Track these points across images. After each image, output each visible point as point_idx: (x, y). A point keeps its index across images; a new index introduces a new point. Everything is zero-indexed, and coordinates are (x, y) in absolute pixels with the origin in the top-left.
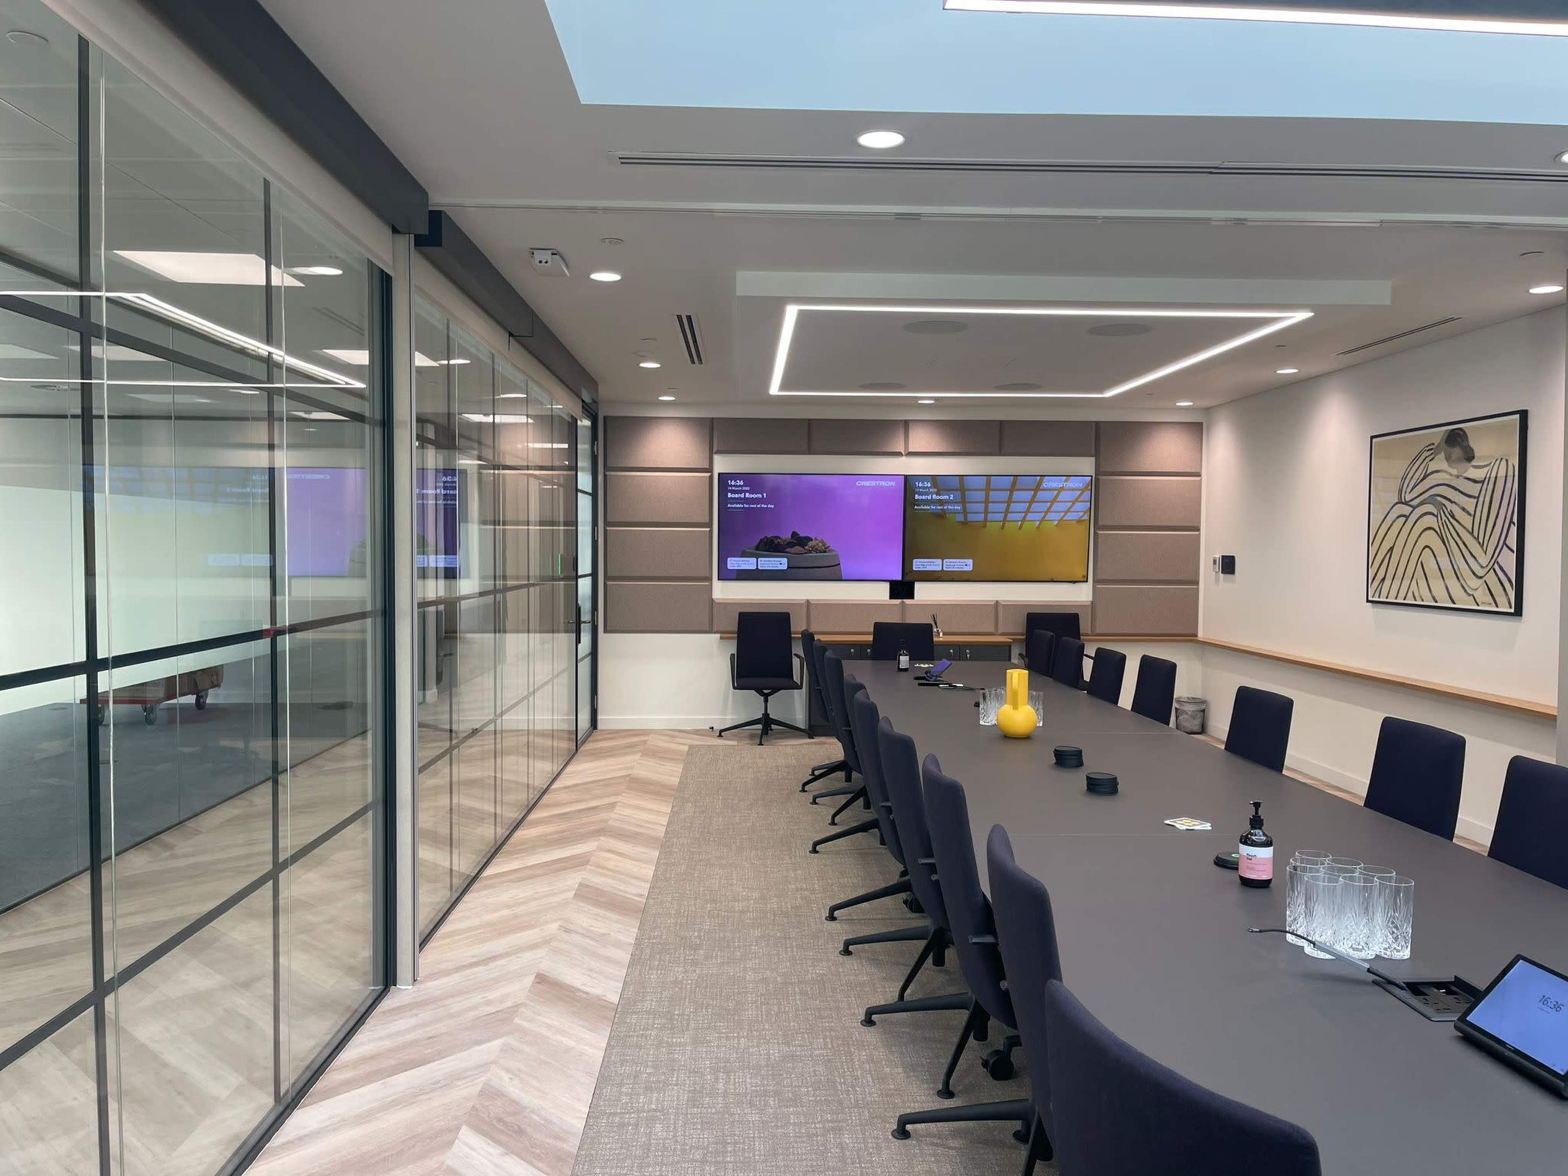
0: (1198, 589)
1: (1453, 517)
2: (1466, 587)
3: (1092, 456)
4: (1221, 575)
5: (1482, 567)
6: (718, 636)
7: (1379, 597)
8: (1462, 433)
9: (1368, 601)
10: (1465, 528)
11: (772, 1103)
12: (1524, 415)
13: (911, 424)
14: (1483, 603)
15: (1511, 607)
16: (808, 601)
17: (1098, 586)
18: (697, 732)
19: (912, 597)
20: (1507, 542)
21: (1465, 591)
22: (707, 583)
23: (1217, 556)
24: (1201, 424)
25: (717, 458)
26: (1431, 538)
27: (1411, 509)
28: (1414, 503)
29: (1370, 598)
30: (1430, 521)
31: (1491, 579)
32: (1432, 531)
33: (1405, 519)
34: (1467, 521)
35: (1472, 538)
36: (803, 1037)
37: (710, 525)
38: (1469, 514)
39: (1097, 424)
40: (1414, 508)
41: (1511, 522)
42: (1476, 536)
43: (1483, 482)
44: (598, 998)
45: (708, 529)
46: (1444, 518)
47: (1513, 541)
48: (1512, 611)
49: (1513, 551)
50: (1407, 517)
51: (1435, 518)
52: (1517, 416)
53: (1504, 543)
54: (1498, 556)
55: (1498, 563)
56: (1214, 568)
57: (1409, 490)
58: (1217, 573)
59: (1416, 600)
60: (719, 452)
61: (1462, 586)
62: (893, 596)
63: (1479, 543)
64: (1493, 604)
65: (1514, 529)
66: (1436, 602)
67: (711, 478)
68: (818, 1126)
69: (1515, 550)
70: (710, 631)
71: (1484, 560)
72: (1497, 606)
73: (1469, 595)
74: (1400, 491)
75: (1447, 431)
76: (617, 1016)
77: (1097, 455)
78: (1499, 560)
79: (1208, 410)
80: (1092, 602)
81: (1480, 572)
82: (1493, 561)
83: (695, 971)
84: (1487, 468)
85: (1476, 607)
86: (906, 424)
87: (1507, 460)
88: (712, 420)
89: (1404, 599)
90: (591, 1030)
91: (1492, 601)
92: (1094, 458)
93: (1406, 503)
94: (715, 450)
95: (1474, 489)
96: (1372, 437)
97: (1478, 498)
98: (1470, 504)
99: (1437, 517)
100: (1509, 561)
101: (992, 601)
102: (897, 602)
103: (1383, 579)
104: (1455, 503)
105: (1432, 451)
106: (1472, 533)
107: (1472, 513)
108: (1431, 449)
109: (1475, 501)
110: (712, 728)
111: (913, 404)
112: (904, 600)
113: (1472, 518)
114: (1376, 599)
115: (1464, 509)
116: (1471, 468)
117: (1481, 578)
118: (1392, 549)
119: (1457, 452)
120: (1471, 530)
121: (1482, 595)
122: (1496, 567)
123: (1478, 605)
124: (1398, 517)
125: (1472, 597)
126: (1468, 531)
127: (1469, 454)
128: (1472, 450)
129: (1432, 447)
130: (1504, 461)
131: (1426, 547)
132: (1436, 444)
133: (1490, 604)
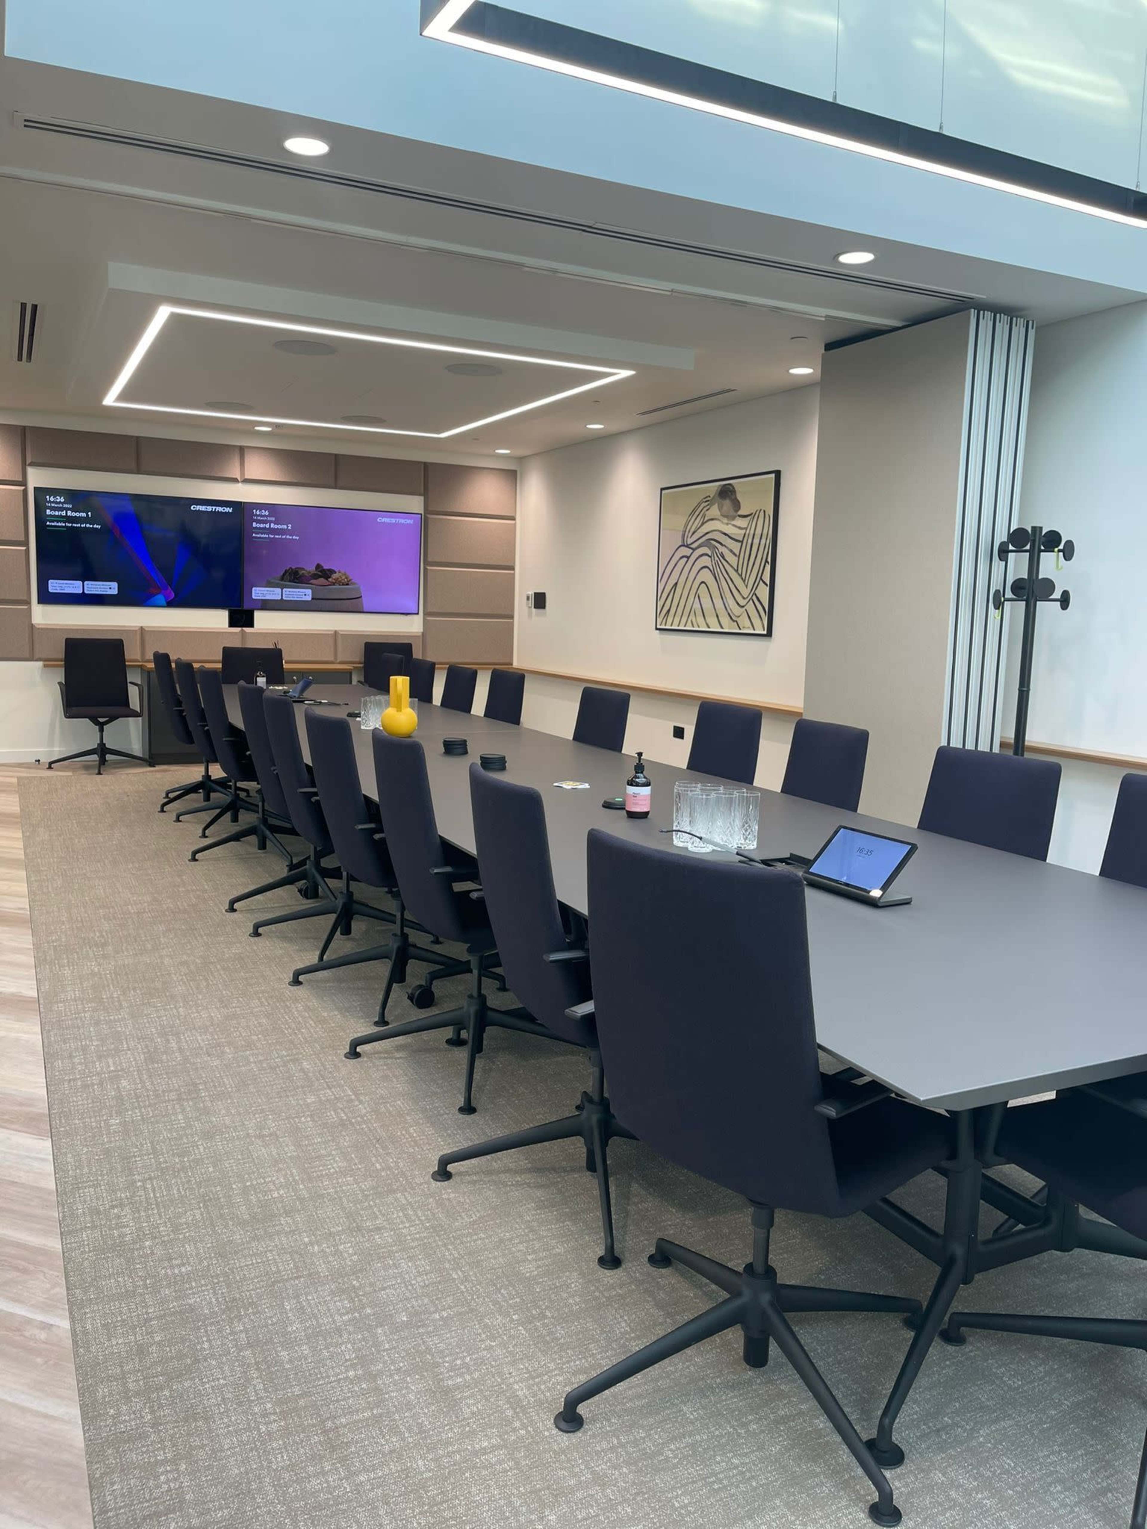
0: (513, 623)
1: (723, 557)
2: (731, 614)
3: (420, 495)
4: (534, 610)
5: (744, 598)
6: (40, 664)
7: (665, 625)
8: (731, 488)
9: (657, 629)
10: (732, 566)
11: (228, 1051)
12: (778, 474)
13: (246, 450)
14: (744, 627)
15: (764, 630)
16: (142, 627)
17: (428, 618)
18: (20, 765)
19: (251, 625)
20: (763, 578)
21: (731, 618)
22: (26, 607)
23: (530, 593)
24: (515, 472)
25: (31, 471)
26: (706, 575)
27: (691, 551)
28: (693, 546)
29: (658, 627)
30: (705, 561)
31: (750, 607)
32: (706, 570)
33: (685, 559)
34: (733, 560)
35: (737, 575)
36: (238, 1001)
37: (26, 543)
38: (736, 555)
39: (426, 465)
40: (694, 550)
41: (766, 561)
42: (740, 573)
43: (746, 529)
44: (13, 995)
45: (24, 548)
46: (716, 558)
47: (767, 578)
48: (765, 632)
49: (767, 585)
50: (688, 558)
51: (710, 559)
52: (773, 475)
53: (761, 579)
54: (756, 589)
55: (756, 595)
56: (528, 604)
57: (690, 535)
58: (530, 607)
59: (694, 627)
60: (33, 464)
61: (729, 614)
62: (232, 624)
63: (742, 579)
64: (752, 628)
65: (768, 567)
66: (709, 627)
67: (25, 493)
68: (277, 1060)
69: (768, 584)
70: (31, 659)
71: (745, 592)
72: (754, 629)
73: (734, 621)
74: (683, 536)
75: (719, 485)
76: (41, 1006)
77: (425, 494)
78: (756, 592)
79: (521, 459)
80: (423, 633)
81: (742, 602)
82: (752, 593)
83: (110, 963)
84: (750, 518)
85: (738, 631)
86: (242, 450)
87: (764, 512)
88: (24, 428)
89: (685, 626)
90: (18, 1021)
91: (751, 626)
92: (422, 498)
93: (687, 546)
94: (28, 461)
95: (739, 535)
96: (662, 489)
97: (742, 542)
98: (736, 546)
99: (710, 557)
100: (763, 592)
101: (331, 631)
102: (237, 630)
103: (669, 611)
104: (725, 546)
105: (708, 501)
106: (737, 571)
107: (738, 554)
108: (706, 501)
109: (740, 544)
110: (39, 761)
111: (248, 429)
112: (244, 629)
113: (737, 558)
114: (663, 627)
115: (731, 551)
116: (738, 518)
117: (743, 607)
118: (676, 584)
119: (727, 503)
120: (736, 568)
121: (744, 621)
122: (754, 598)
123: (740, 629)
124: (681, 558)
125: (735, 623)
126: (734, 569)
127: (737, 505)
128: (739, 502)
129: (708, 499)
130: (762, 511)
131: (703, 582)
132: (711, 496)
133: (749, 628)
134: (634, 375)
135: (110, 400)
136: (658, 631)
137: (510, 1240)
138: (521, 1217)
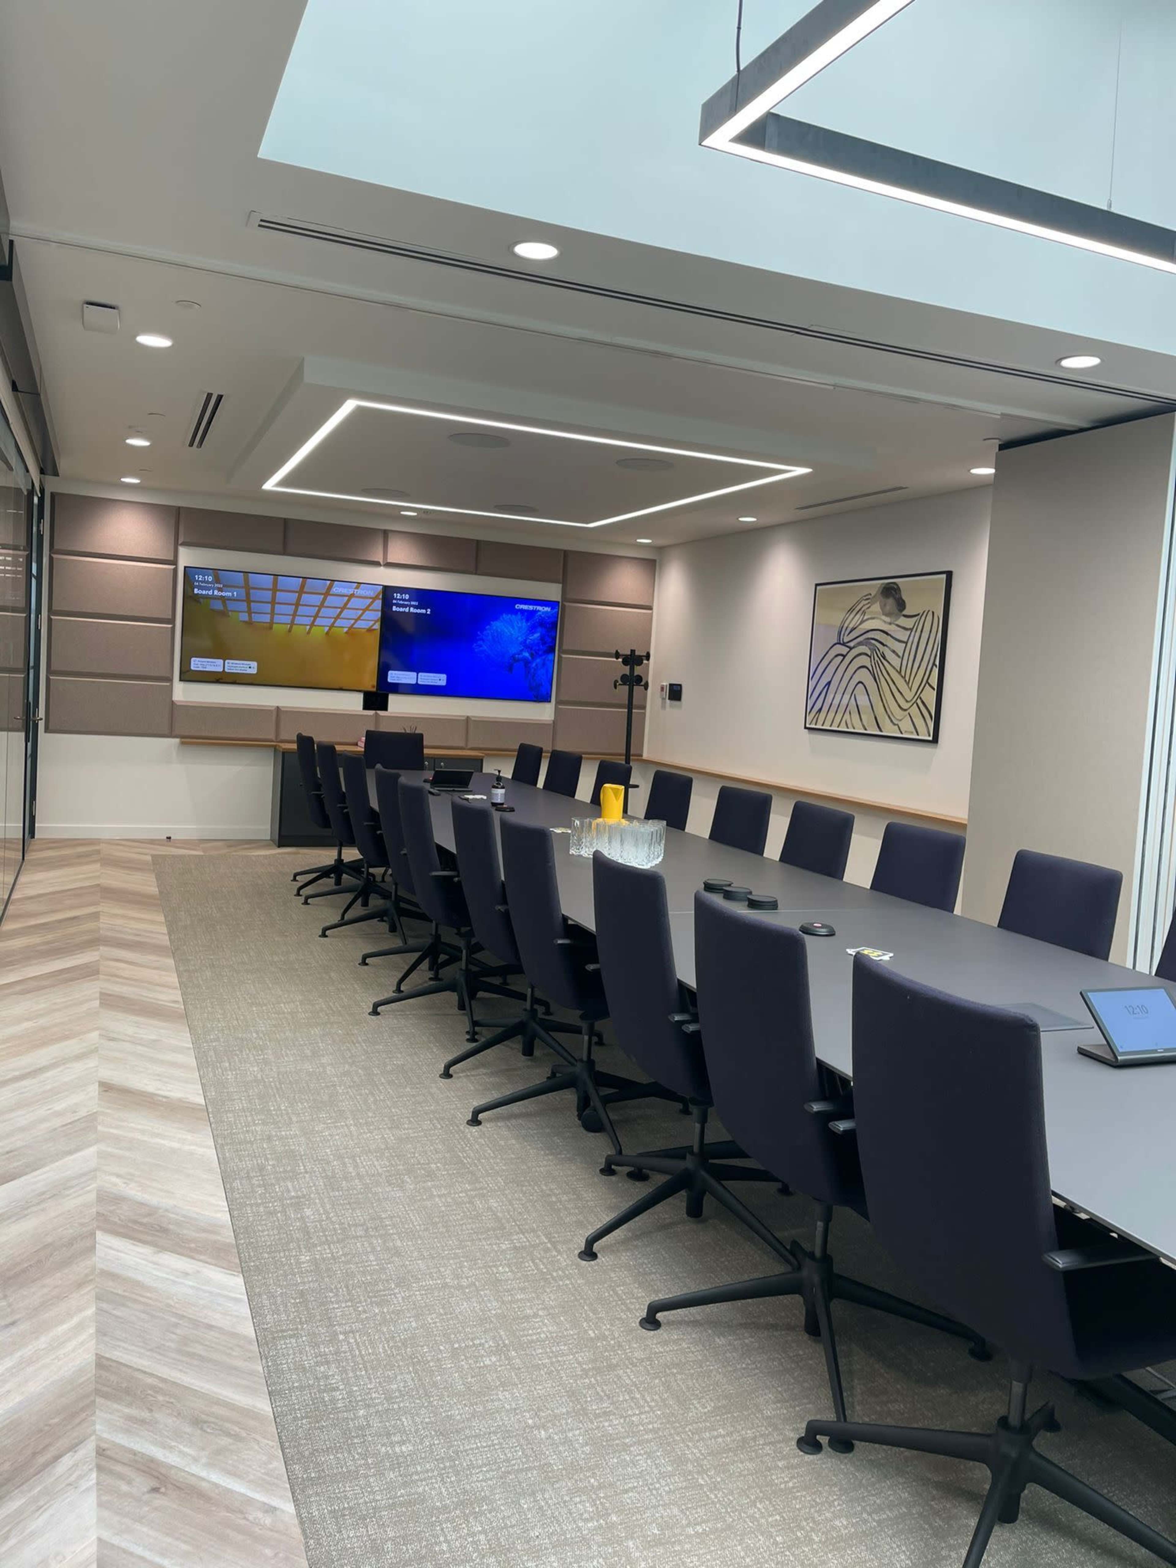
0: (644, 714)
1: (884, 658)
2: (892, 717)
3: (559, 582)
4: (668, 701)
5: (907, 701)
6: (177, 740)
7: (816, 724)
8: (895, 587)
9: (806, 728)
10: (894, 668)
11: (408, 1180)
12: (949, 575)
13: (390, 535)
14: (906, 732)
15: (929, 736)
16: (278, 707)
17: (560, 707)
18: (152, 842)
19: (385, 707)
20: (929, 681)
21: (892, 721)
22: (168, 684)
23: (665, 684)
24: (654, 561)
25: (182, 550)
26: (864, 676)
27: (848, 649)
28: (852, 644)
29: (808, 726)
30: (864, 661)
31: (914, 710)
32: (865, 670)
33: (842, 658)
35: (900, 677)
36: (410, 1122)
37: (172, 621)
38: (899, 656)
39: (566, 553)
40: (851, 648)
41: (934, 664)
42: (903, 675)
43: (911, 630)
44: (180, 1100)
45: (170, 626)
46: (876, 658)
47: (934, 681)
48: (931, 738)
49: (934, 689)
50: (844, 656)
51: (869, 659)
52: (944, 576)
53: (927, 682)
54: (921, 692)
55: (921, 698)
56: (662, 695)
57: (847, 633)
58: (664, 699)
59: (848, 728)
60: (184, 544)
61: (889, 716)
62: (366, 707)
63: (906, 681)
64: (915, 733)
65: (936, 671)
66: (866, 729)
67: (175, 571)
68: (461, 1195)
69: (936, 688)
70: (170, 735)
71: (909, 695)
72: (918, 735)
73: (895, 724)
74: (840, 633)
75: (882, 584)
76: (211, 1116)
77: (564, 582)
78: (921, 695)
79: (660, 549)
80: (554, 722)
81: (905, 706)
82: (916, 697)
83: (272, 1069)
84: (916, 618)
85: (899, 735)
86: (386, 533)
87: (933, 613)
88: (179, 509)
89: (838, 727)
90: (189, 1131)
91: (914, 730)
92: (561, 585)
93: (844, 644)
94: (180, 542)
95: (903, 635)
96: (817, 585)
97: (906, 643)
98: (899, 648)
99: (870, 657)
100: (930, 697)
101: (464, 717)
102: (371, 713)
103: (820, 710)
104: (886, 646)
105: (870, 599)
106: (900, 673)
107: (901, 655)
108: (867, 599)
109: (904, 645)
110: (169, 838)
111: (394, 514)
112: (379, 712)
113: (900, 660)
114: (813, 726)
115: (894, 652)
116: (902, 618)
117: (905, 710)
118: (829, 683)
119: (891, 602)
120: (899, 670)
121: (906, 725)
122: (919, 701)
123: (902, 733)
124: (836, 656)
125: (897, 727)
126: (897, 671)
127: (901, 605)
128: (904, 601)
129: (869, 597)
130: (930, 613)
131: (860, 682)
132: (873, 595)
133: (912, 733)
134: (811, 472)
135: (270, 485)
136: (806, 730)
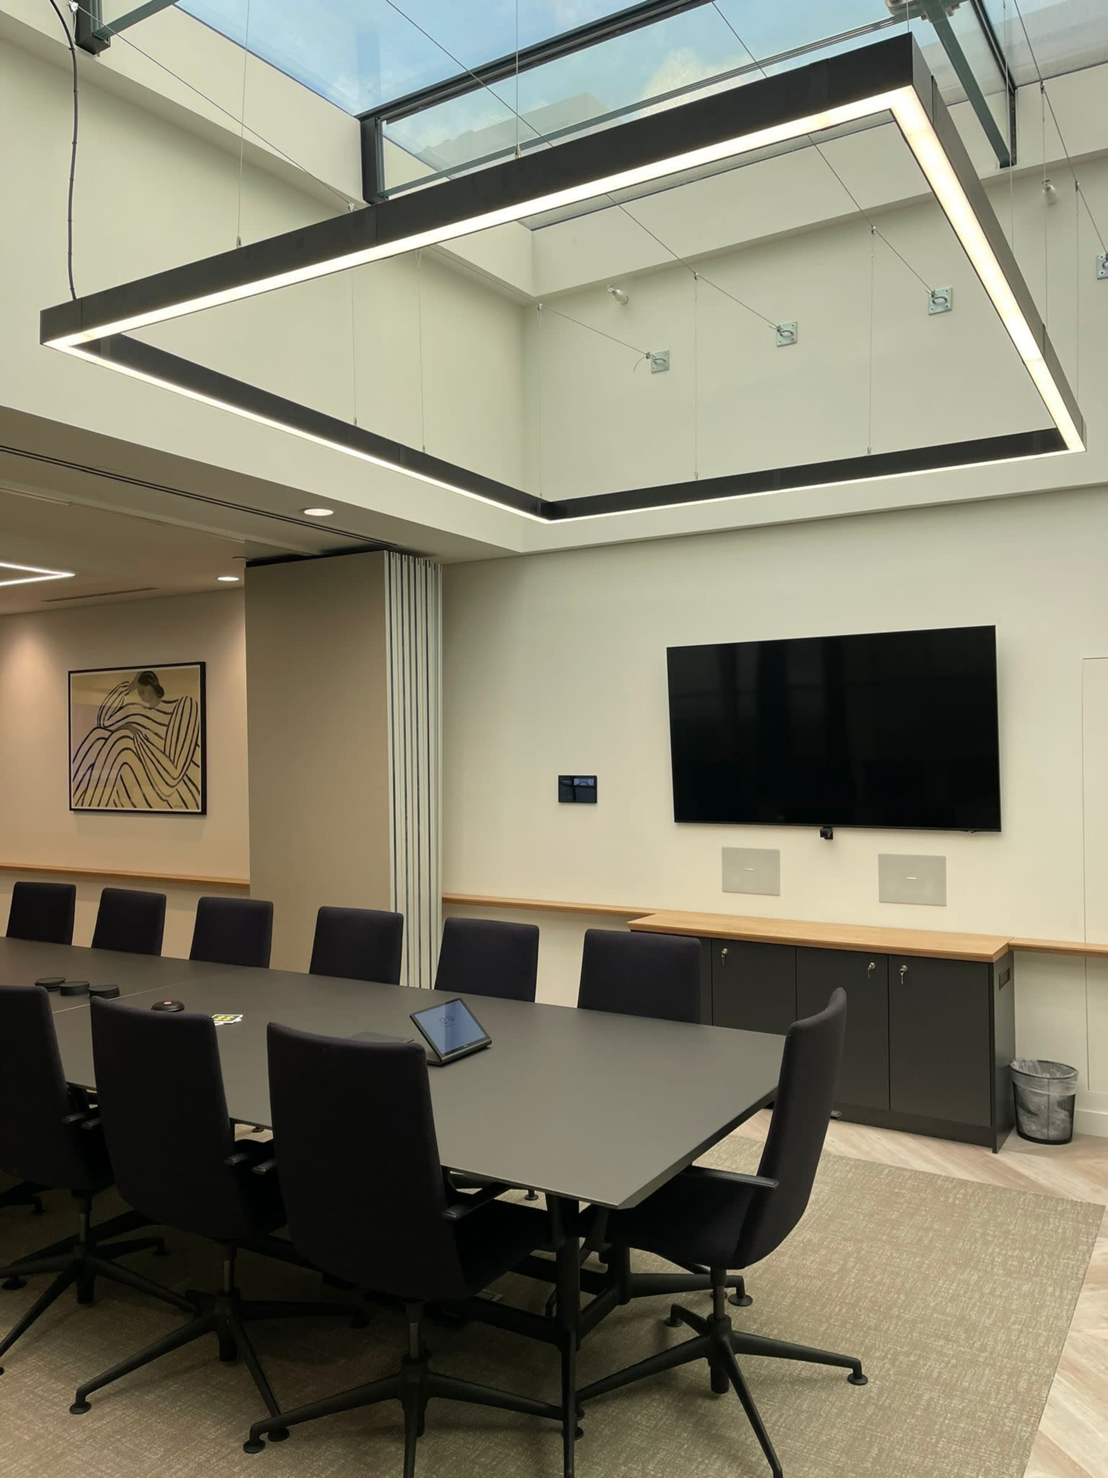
1: (147, 740)
2: (160, 794)
5: (174, 779)
7: (82, 805)
8: (152, 675)
9: (71, 809)
10: (158, 748)
12: (203, 665)
14: (175, 806)
15: (198, 808)
20: (193, 759)
21: (160, 798)
26: (129, 757)
27: (110, 733)
28: (112, 728)
29: (73, 807)
30: (127, 743)
31: (182, 788)
32: (129, 751)
33: (104, 741)
34: (160, 743)
35: (165, 757)
38: (162, 738)
40: (113, 732)
41: (196, 744)
42: (168, 755)
46: (139, 740)
47: (198, 759)
48: (200, 811)
49: (199, 767)
50: (106, 740)
51: (132, 741)
52: (199, 666)
53: (191, 760)
54: (187, 769)
55: (187, 775)
57: (107, 718)
59: (116, 807)
61: (157, 793)
63: (171, 760)
64: (184, 807)
65: (199, 750)
66: (135, 807)
69: (200, 766)
71: (176, 773)
72: (187, 808)
73: (163, 800)
74: (99, 718)
75: (139, 672)
78: (187, 773)
81: (172, 782)
82: (183, 774)
84: (174, 704)
85: (170, 810)
87: (191, 699)
89: (106, 806)
91: (183, 804)
93: (105, 728)
95: (165, 719)
97: (168, 726)
98: (162, 731)
99: (133, 739)
100: (195, 773)
103: (85, 791)
104: (148, 729)
105: (128, 688)
106: (164, 753)
107: (164, 737)
108: (125, 686)
109: (166, 728)
113: (164, 741)
114: (79, 807)
115: (156, 734)
116: (162, 703)
117: (173, 787)
118: (93, 765)
119: (149, 688)
120: (163, 750)
121: (175, 800)
122: (185, 778)
123: (171, 808)
124: (99, 739)
125: (166, 802)
126: (161, 751)
127: (159, 692)
128: (161, 688)
129: (127, 684)
130: (188, 700)
131: (125, 763)
132: (130, 682)
133: (182, 807)
134: (74, 577)
136: (72, 812)
137: (208, 1460)
138: (205, 1437)
